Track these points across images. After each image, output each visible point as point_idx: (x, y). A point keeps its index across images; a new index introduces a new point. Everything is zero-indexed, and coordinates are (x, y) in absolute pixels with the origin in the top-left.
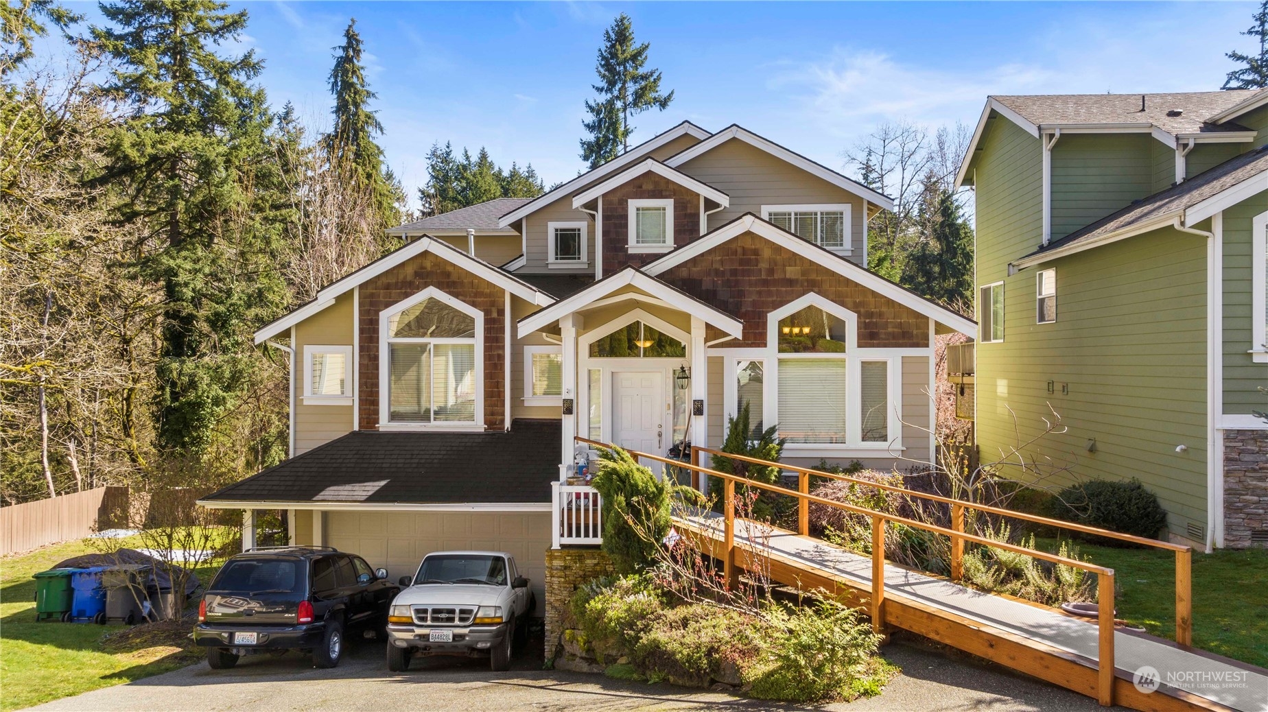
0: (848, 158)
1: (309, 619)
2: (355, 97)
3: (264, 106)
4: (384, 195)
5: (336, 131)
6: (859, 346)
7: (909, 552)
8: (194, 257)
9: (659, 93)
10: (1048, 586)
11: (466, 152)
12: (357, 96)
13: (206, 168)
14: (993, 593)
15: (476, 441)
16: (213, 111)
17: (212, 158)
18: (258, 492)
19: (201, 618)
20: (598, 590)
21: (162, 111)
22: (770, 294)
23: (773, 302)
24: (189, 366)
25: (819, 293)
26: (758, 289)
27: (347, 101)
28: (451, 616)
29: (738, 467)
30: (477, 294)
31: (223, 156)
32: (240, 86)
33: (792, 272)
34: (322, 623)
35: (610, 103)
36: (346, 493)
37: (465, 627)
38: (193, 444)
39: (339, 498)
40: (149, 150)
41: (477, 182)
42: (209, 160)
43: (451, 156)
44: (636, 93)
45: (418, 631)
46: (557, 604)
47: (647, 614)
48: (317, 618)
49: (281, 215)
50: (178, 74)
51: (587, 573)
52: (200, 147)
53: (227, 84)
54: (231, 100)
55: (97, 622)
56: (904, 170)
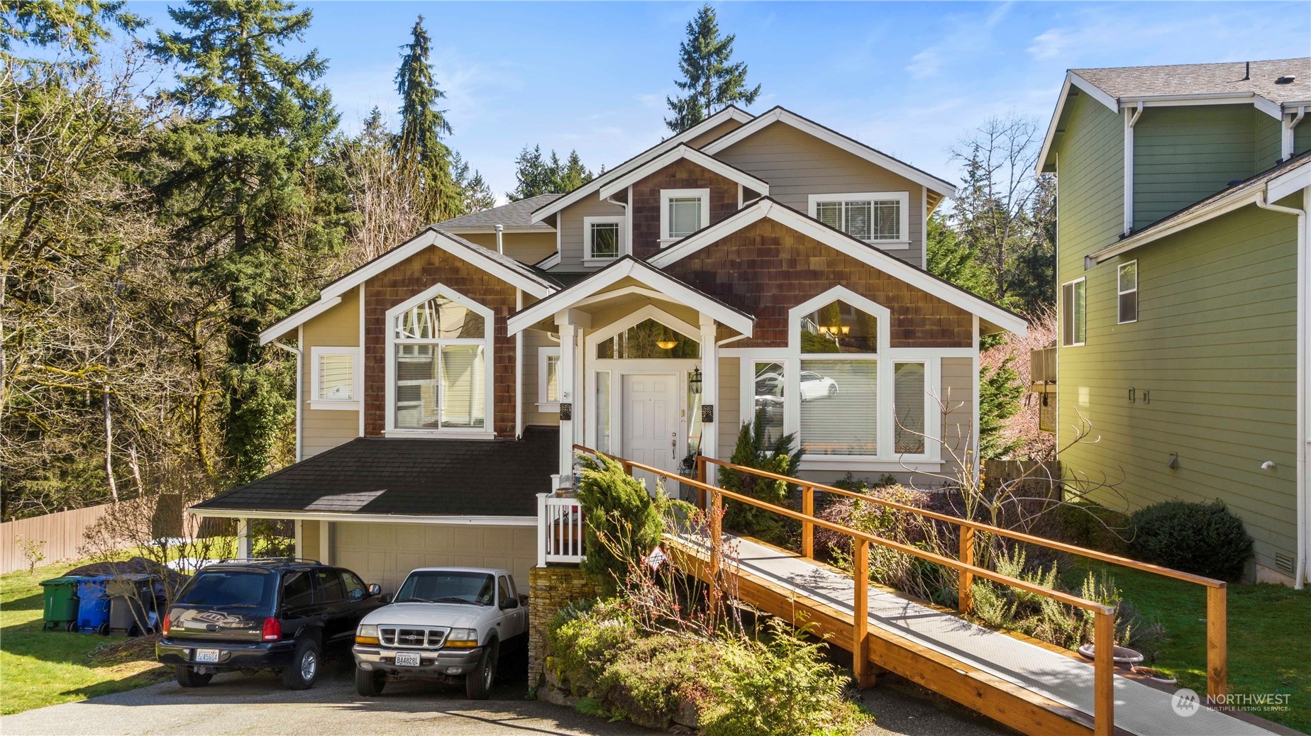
0: (952, 154)
1: (275, 637)
2: (422, 97)
3: (329, 107)
4: (451, 197)
5: (403, 132)
6: (892, 346)
7: (919, 580)
8: (256, 262)
9: (745, 88)
10: (1069, 624)
11: (554, 155)
12: (424, 96)
13: (267, 170)
14: (1002, 631)
15: (484, 449)
16: (277, 113)
17: (273, 160)
18: (250, 501)
19: (165, 633)
20: (573, 614)
21: (228, 114)
22: (791, 287)
23: (795, 297)
24: (250, 372)
25: (846, 286)
26: (778, 282)
27: (414, 101)
28: (420, 638)
29: (745, 479)
30: (487, 292)
31: (284, 157)
32: (305, 87)
33: (816, 263)
34: (292, 641)
35: (694, 99)
36: (339, 503)
37: (436, 650)
38: (255, 453)
39: (333, 508)
40: (211, 153)
41: (565, 186)
42: (269, 162)
43: (540, 160)
44: (720, 88)
45: (384, 653)
46: (541, 628)
47: (618, 643)
48: (284, 636)
49: (344, 218)
50: (244, 77)
51: (575, 595)
52: (262, 149)
53: (291, 85)
54: (296, 102)
55: (100, 633)
56: (1013, 165)
